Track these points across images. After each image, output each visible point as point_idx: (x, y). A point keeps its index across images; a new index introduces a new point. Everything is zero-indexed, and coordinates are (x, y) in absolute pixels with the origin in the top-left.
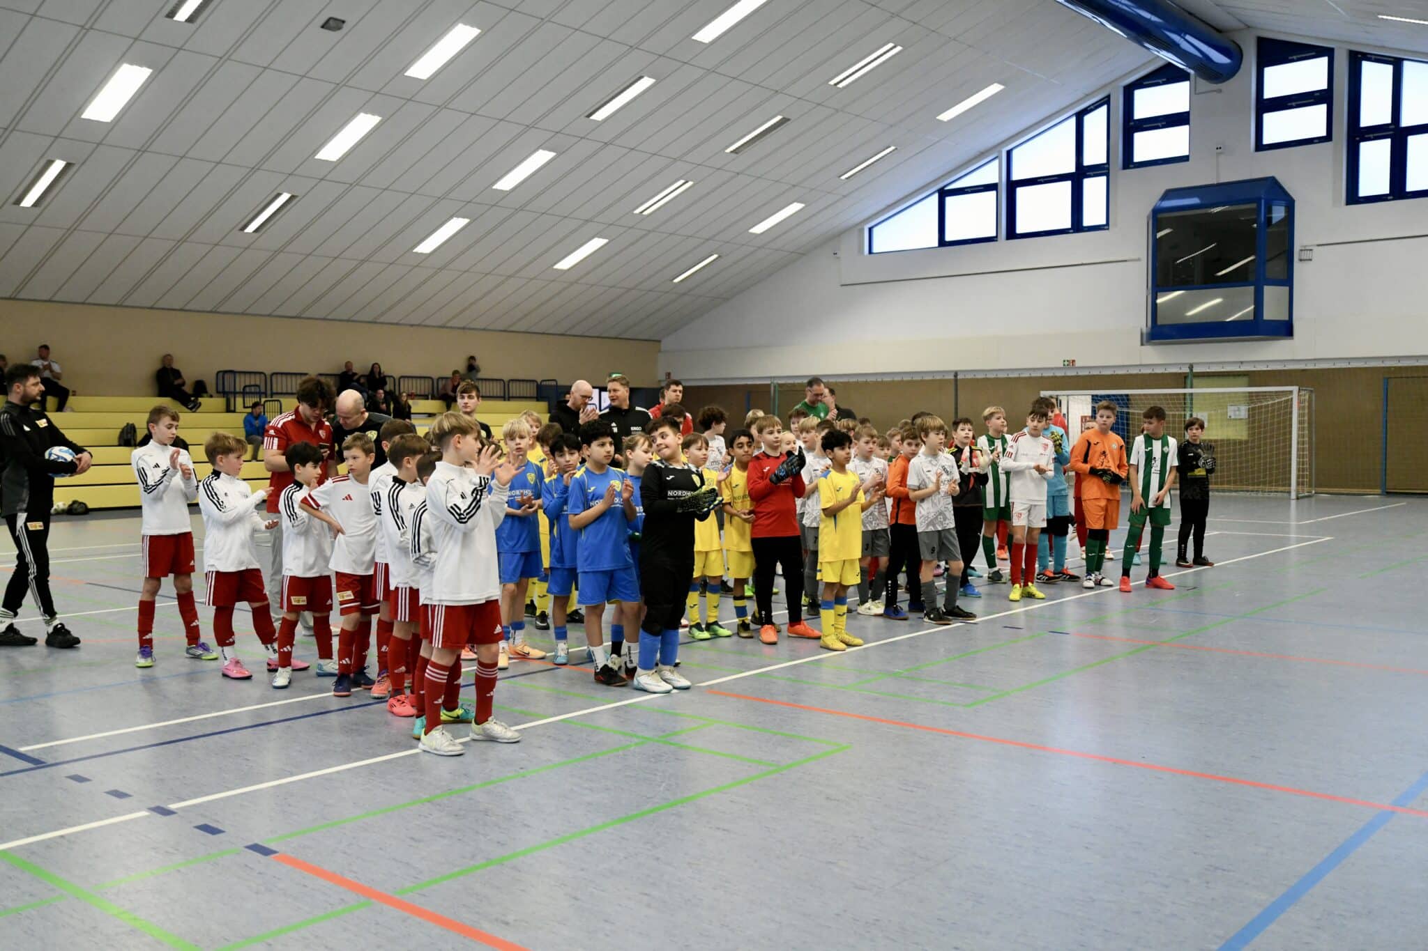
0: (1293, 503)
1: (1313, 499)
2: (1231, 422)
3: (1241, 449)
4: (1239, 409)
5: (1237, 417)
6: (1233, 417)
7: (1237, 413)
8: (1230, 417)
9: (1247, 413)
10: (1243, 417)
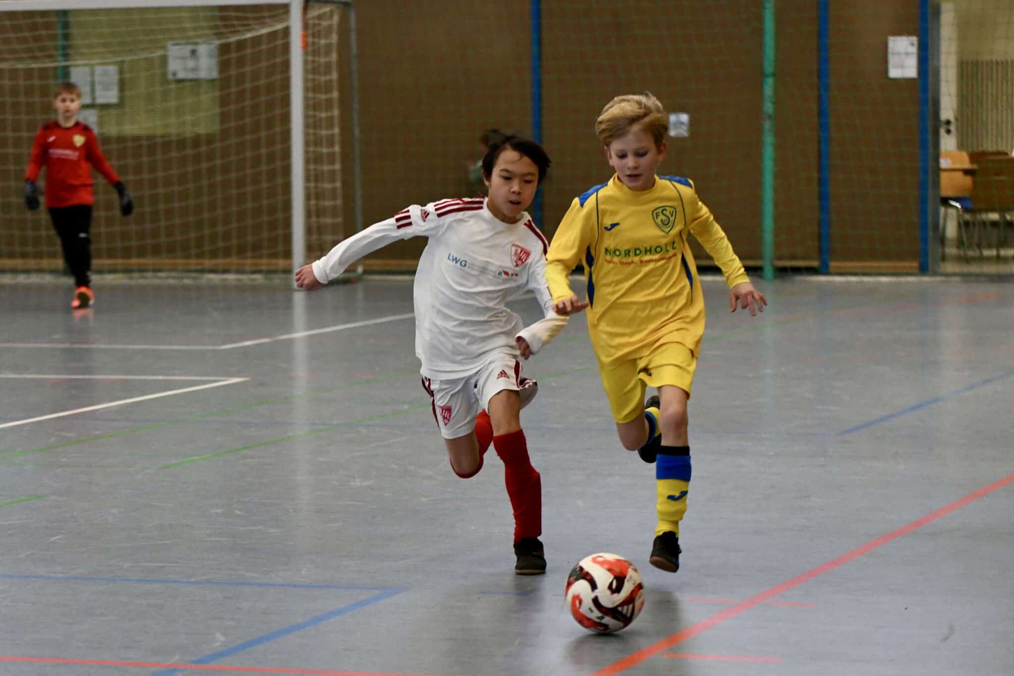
0: (299, 298)
1: (360, 287)
2: (173, 86)
3: (197, 158)
4: (194, 52)
5: (190, 76)
6: (181, 75)
7: (191, 64)
8: (174, 74)
9: (214, 62)
10: (203, 74)
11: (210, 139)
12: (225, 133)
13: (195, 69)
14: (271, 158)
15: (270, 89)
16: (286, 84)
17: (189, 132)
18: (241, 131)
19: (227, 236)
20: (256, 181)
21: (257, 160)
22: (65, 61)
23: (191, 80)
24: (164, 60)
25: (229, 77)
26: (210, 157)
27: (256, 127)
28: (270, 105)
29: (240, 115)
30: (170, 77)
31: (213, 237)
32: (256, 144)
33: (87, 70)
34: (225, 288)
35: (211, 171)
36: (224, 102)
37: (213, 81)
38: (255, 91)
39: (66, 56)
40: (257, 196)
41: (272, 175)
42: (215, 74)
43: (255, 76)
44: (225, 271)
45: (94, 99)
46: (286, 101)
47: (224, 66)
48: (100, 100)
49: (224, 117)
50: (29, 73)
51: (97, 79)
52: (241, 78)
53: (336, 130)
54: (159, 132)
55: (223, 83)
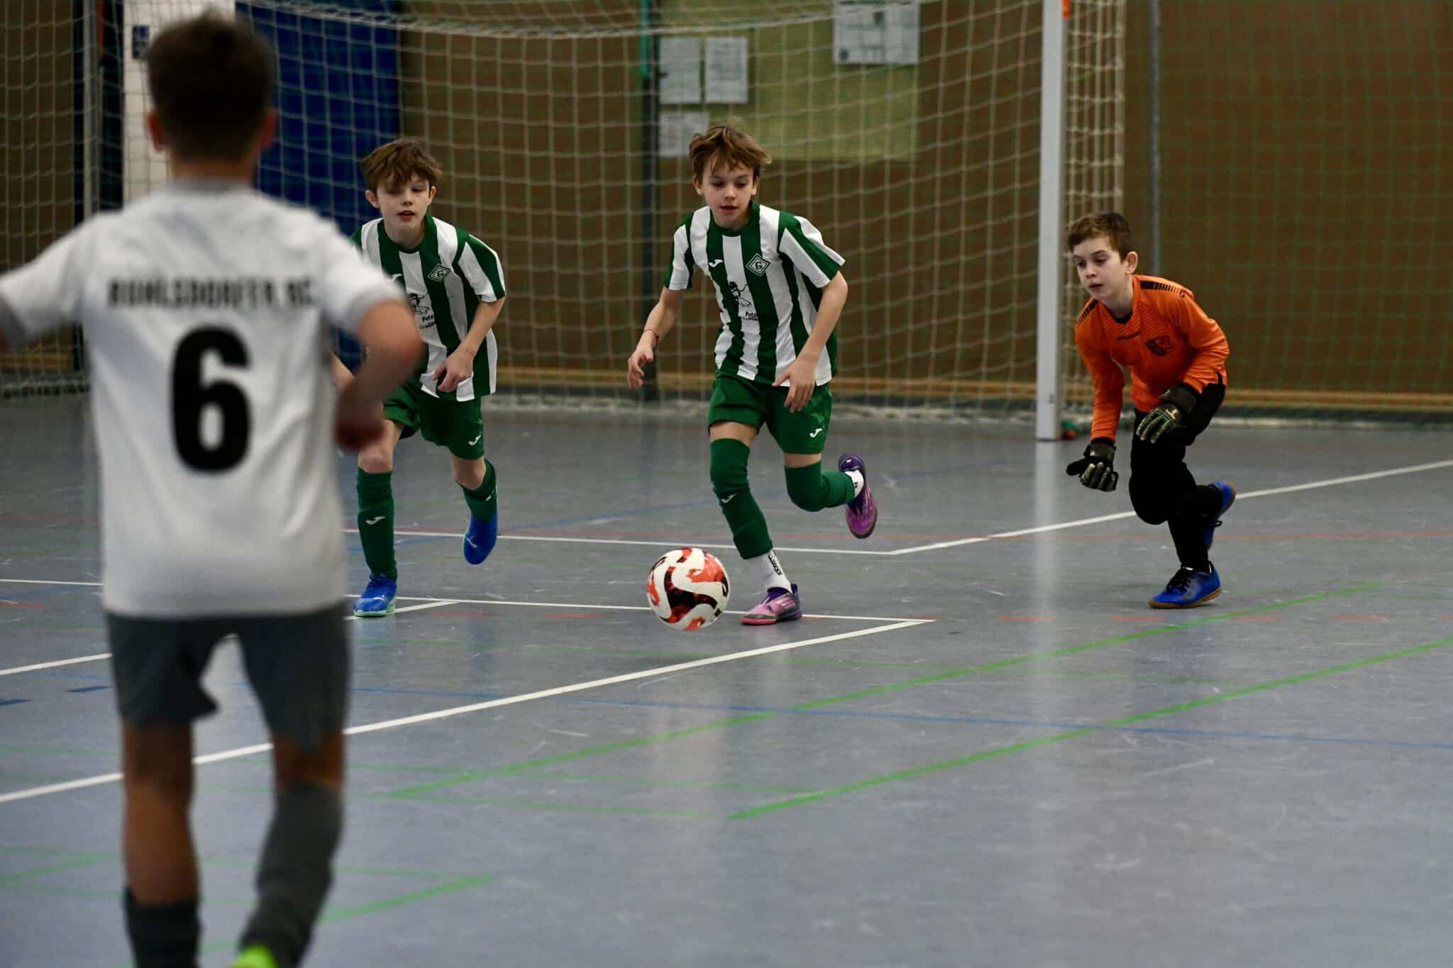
2: (837, 75)
3: (875, 203)
4: (879, 17)
5: (871, 58)
6: (854, 57)
7: (873, 37)
8: (844, 54)
9: (914, 34)
10: (892, 57)
11: (899, 170)
12: (925, 160)
13: (881, 48)
14: (1003, 204)
15: (1006, 83)
16: (1034, 78)
17: (864, 154)
18: (953, 156)
19: (920, 340)
20: (977, 245)
21: (978, 208)
22: (653, 26)
23: (869, 66)
24: (826, 30)
25: (936, 62)
26: (899, 200)
27: (979, 153)
28: (1005, 112)
29: (953, 129)
30: (836, 58)
31: (899, 340)
32: (979, 180)
33: (693, 43)
34: (916, 432)
35: (899, 227)
36: (927, 104)
37: (910, 67)
38: (981, 88)
39: (654, 19)
40: (976, 272)
41: (1003, 233)
42: (914, 58)
43: (981, 62)
44: (917, 402)
45: (703, 95)
46: (1033, 107)
47: (928, 42)
48: (711, 98)
49: (927, 132)
50: (588, 47)
51: (709, 60)
52: (956, 65)
53: (1118, 160)
54: (811, 155)
55: (927, 71)
